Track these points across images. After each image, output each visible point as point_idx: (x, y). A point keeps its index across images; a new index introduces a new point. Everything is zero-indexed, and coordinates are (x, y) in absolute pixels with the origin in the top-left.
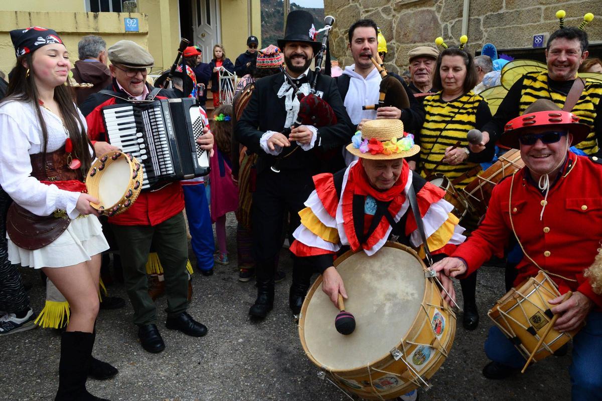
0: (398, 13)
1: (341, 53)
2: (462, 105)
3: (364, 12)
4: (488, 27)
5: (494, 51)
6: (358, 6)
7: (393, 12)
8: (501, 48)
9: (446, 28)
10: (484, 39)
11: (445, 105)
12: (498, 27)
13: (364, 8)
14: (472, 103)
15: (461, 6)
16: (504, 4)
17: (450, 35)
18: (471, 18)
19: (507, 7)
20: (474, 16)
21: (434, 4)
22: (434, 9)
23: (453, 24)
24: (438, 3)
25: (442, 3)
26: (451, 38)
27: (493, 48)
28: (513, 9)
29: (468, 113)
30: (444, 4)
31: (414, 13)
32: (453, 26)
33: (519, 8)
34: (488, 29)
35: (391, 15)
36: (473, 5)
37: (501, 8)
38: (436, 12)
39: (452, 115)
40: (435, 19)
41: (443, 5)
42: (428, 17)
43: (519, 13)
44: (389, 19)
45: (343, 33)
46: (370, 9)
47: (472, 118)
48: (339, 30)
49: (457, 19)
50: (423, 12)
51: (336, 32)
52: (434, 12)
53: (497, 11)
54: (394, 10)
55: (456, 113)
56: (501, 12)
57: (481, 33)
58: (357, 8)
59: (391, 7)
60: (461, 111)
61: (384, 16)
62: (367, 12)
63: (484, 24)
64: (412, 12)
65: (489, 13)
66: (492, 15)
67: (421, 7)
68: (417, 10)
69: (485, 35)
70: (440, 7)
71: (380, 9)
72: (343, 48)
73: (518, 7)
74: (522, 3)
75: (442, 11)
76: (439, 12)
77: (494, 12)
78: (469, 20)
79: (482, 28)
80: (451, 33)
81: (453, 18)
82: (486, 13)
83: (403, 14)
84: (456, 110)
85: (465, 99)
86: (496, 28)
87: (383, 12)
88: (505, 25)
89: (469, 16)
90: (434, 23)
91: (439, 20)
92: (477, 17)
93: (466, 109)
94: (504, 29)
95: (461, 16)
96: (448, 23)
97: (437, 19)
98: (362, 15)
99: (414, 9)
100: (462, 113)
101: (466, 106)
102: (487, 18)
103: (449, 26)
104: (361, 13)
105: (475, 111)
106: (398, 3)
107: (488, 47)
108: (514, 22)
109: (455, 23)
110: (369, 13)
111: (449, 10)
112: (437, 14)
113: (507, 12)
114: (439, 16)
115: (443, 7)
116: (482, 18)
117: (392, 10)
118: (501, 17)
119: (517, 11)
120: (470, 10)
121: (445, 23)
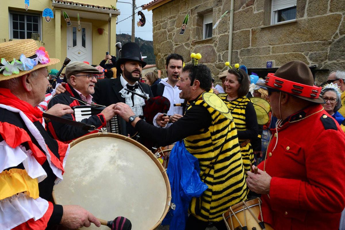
0: (194, 47)
1: (162, 67)
2: (238, 103)
3: (175, 45)
4: (242, 56)
5: (246, 69)
6: (172, 41)
7: (191, 46)
8: (250, 68)
9: (219, 56)
10: (240, 62)
11: (228, 103)
12: (247, 56)
13: (175, 43)
14: (244, 102)
15: (228, 44)
16: (250, 44)
17: (222, 59)
18: (234, 51)
19: (252, 46)
20: (234, 50)
21: (213, 43)
22: (213, 45)
23: (223, 54)
24: (215, 42)
25: (217, 42)
26: (222, 61)
27: (245, 67)
28: (255, 47)
29: (241, 108)
30: (218, 42)
31: (202, 47)
32: (223, 55)
33: (258, 47)
34: (242, 57)
35: (190, 47)
36: (234, 44)
37: (249, 46)
38: (214, 47)
39: (232, 108)
40: (213, 51)
41: (218, 43)
42: (210, 49)
43: (258, 49)
44: (189, 49)
45: (163, 56)
46: (178, 43)
47: (243, 111)
48: (161, 54)
49: (225, 51)
50: (208, 46)
51: (160, 55)
52: (213, 46)
53: (247, 48)
54: (191, 45)
55: (234, 108)
56: (249, 48)
57: (238, 59)
58: (171, 43)
59: (190, 43)
60: (237, 107)
61: (186, 48)
62: (177, 45)
63: (240, 54)
64: (201, 46)
65: (242, 49)
66: (244, 49)
67: (206, 44)
68: (203, 45)
69: (241, 60)
70: (216, 44)
71: (184, 44)
72: (163, 64)
73: (258, 46)
74: (260, 44)
75: (217, 46)
76: (215, 47)
77: (245, 48)
78: (232, 52)
79: (239, 56)
80: (223, 58)
81: (223, 50)
82: (241, 49)
83: (196, 47)
84: (235, 106)
85: (240, 100)
86: (246, 57)
87: (185, 45)
88: (251, 55)
89: (232, 50)
90: (213, 53)
91: (216, 51)
92: (236, 50)
93: (240, 106)
94: (251, 57)
95: (228, 50)
96: (221, 53)
97: (215, 51)
98: (174, 46)
99: (202, 45)
100: (238, 108)
101: (240, 104)
102: (242, 51)
103: (221, 55)
104: (173, 45)
105: (245, 107)
106: (193, 41)
107: (242, 67)
108: (256, 54)
109: (224, 54)
110: (178, 46)
111: (221, 46)
112: (214, 48)
113: (252, 49)
114: (215, 49)
115: (218, 44)
116: (239, 51)
117: (190, 45)
118: (249, 51)
119: (258, 48)
120: (232, 47)
121: (219, 53)
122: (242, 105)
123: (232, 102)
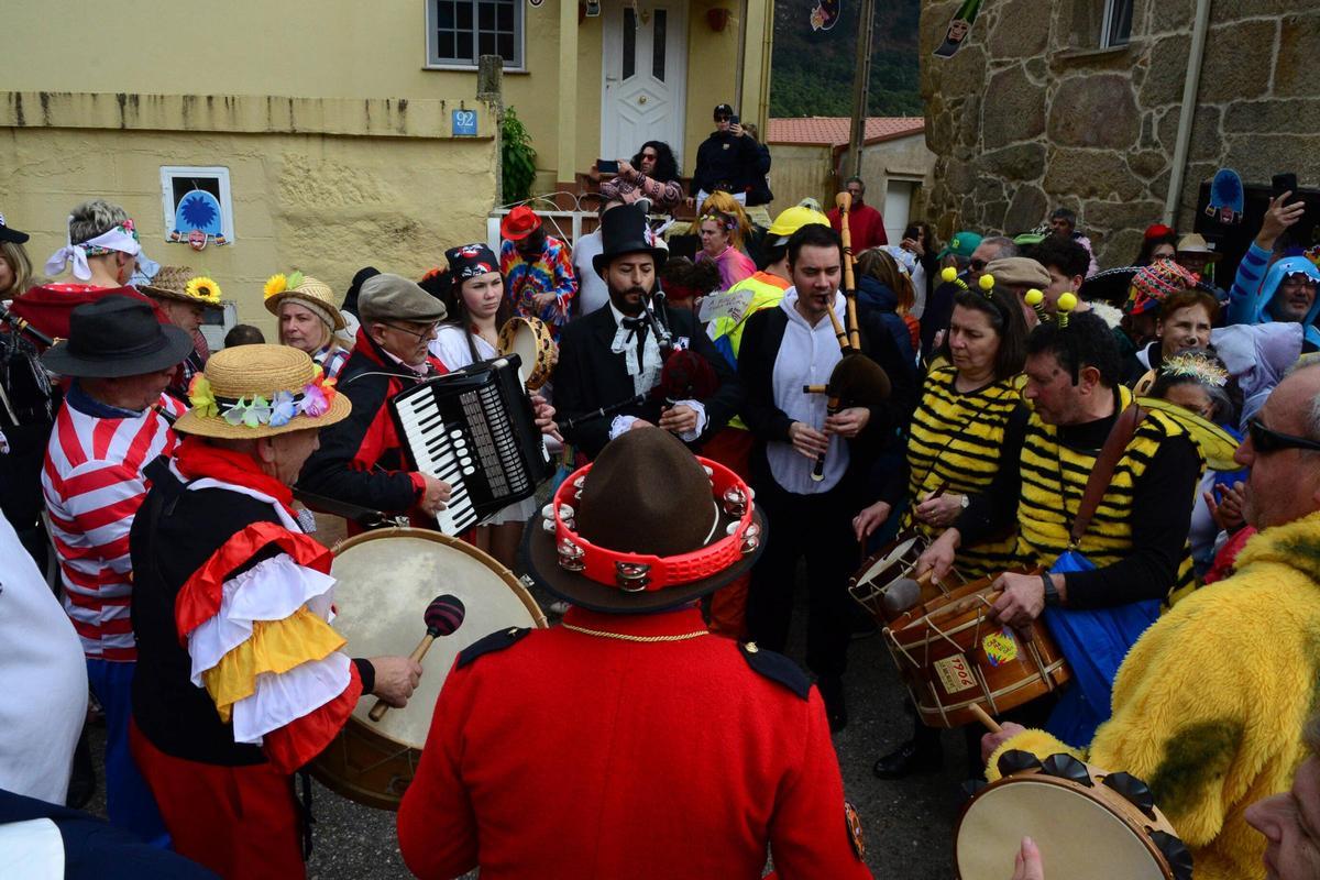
0: (1058, 76)
1: (944, 148)
2: (986, 404)
3: (992, 64)
4: (1234, 131)
5: (1238, 188)
6: (983, 50)
7: (1050, 73)
8: (1256, 182)
9: (1148, 122)
10: (1224, 155)
11: (954, 399)
12: (1252, 133)
13: (994, 56)
14: (1004, 403)
15: (1183, 75)
16: (1270, 84)
17: (1155, 137)
18: (1204, 105)
19: (1276, 91)
20: (1207, 102)
21: (1129, 66)
22: (1128, 75)
23: (1162, 115)
24: (1138, 65)
25: (1146, 66)
26: (1156, 145)
27: (1236, 180)
28: (1289, 95)
29: (992, 423)
30: (1150, 67)
31: (1088, 80)
32: (1162, 120)
33: (1299, 95)
34: (1234, 135)
35: (1045, 78)
36: (1208, 77)
37: (1264, 90)
38: (1132, 83)
39: (965, 421)
40: (1127, 98)
41: (1147, 70)
42: (1116, 93)
43: (1299, 107)
44: (1041, 85)
45: (949, 105)
46: (1004, 59)
47: (997, 434)
48: (944, 97)
49: (1172, 105)
50: (1105, 79)
51: (938, 100)
52: (1128, 82)
53: (1256, 97)
54: (1051, 68)
55: (971, 419)
56: (1263, 99)
57: (1217, 141)
58: (981, 55)
59: (1046, 61)
60: (982, 416)
61: (1030, 78)
62: (999, 65)
63: (1226, 122)
64: (1084, 77)
65: (1238, 100)
66: (1244, 104)
67: (1104, 68)
68: (1095, 73)
69: (1227, 146)
70: (1140, 74)
71: (1024, 62)
72: (948, 137)
73: (1298, 92)
74: (1309, 85)
75: (1144, 82)
76: (1138, 83)
77: (1248, 98)
78: (1196, 110)
79: (1220, 130)
80: (1159, 134)
81: (1165, 101)
82: (1232, 99)
83: (1067, 79)
84: (974, 414)
85: (992, 392)
86: (1248, 134)
87: (1029, 69)
88: (1269, 130)
89: (1198, 100)
90: (1127, 108)
91: (1137, 101)
92: (1213, 105)
93: (990, 413)
94: (1266, 138)
95: (1179, 98)
96: (1154, 111)
97: (1132, 99)
98: (988, 70)
99: (1090, 70)
100: (982, 421)
101: (993, 408)
102: (1234, 109)
103: (1156, 118)
104: (987, 66)
105: (1005, 420)
106: (1060, 53)
107: (1226, 177)
108: (1287, 126)
109: (1168, 113)
110: (1003, 69)
111: (1157, 83)
112: (1133, 88)
113: (1275, 102)
114: (1136, 92)
115: (1147, 73)
116: (1223, 108)
117: (1047, 67)
118: (1261, 109)
119: (1297, 102)
120: (1199, 88)
121: (1149, 110)
122: (998, 413)
123: (968, 400)
